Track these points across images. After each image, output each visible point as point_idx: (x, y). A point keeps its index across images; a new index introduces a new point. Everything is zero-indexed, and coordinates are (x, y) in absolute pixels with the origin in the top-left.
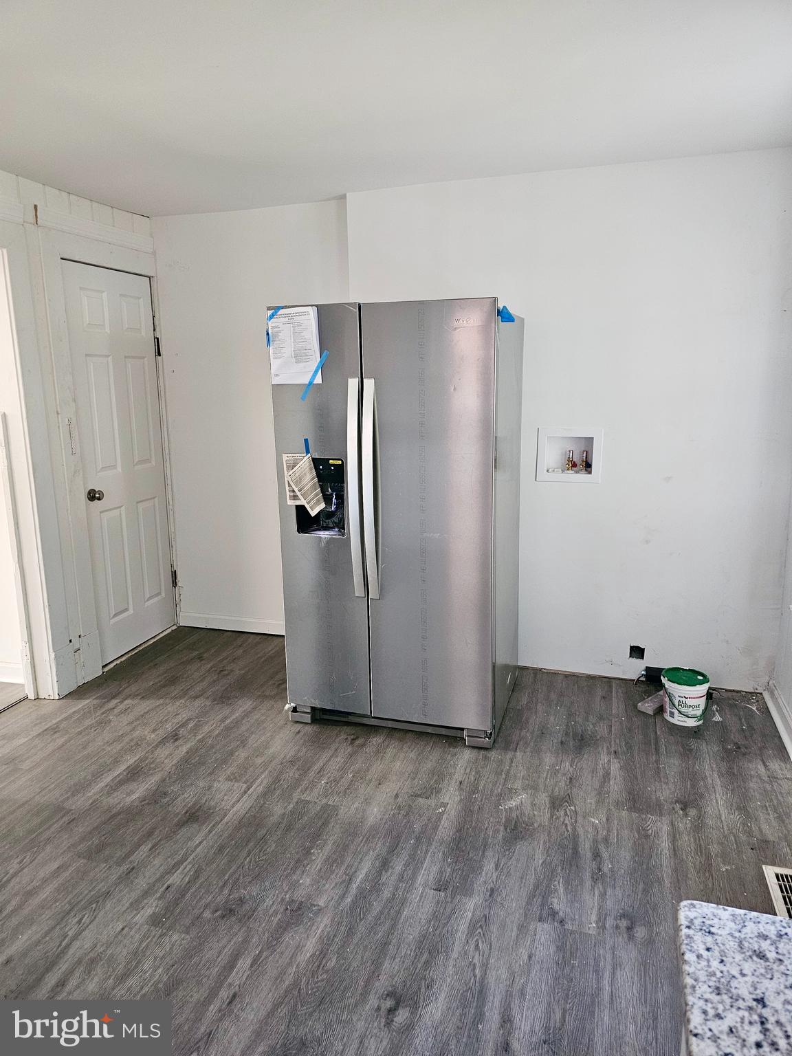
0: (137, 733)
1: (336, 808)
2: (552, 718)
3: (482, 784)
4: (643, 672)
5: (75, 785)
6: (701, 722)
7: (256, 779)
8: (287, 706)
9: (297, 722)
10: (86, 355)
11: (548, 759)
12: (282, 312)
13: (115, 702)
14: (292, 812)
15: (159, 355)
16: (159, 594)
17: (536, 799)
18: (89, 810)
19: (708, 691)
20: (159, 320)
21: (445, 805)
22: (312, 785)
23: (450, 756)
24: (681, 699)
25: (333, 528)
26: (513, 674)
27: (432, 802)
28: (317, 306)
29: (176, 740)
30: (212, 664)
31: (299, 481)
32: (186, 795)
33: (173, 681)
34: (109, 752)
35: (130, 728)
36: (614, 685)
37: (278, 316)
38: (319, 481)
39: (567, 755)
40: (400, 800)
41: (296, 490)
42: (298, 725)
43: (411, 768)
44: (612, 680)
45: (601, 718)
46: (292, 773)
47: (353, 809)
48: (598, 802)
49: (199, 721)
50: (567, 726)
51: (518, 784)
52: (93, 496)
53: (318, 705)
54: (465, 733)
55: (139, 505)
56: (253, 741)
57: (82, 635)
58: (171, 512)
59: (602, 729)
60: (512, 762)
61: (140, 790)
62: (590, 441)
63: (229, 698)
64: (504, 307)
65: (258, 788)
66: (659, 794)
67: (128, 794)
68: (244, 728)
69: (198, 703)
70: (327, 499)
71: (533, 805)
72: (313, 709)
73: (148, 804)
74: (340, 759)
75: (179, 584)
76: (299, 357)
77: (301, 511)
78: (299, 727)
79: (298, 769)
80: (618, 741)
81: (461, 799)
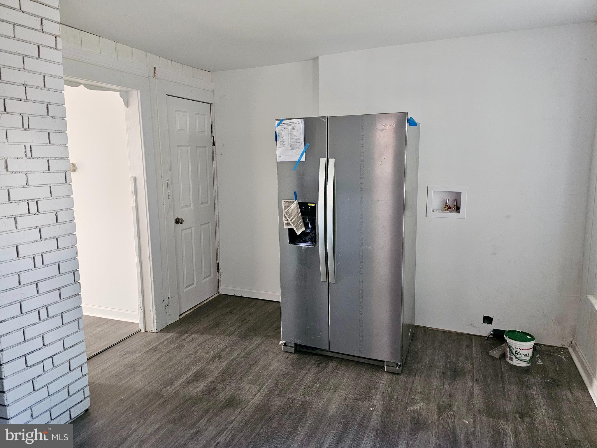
0: (198, 354)
1: (310, 404)
2: (436, 357)
3: (396, 395)
4: (492, 332)
5: (166, 381)
6: (529, 364)
7: (264, 384)
8: (281, 342)
9: (287, 352)
10: (177, 146)
11: (435, 382)
12: (284, 122)
13: (186, 335)
14: (286, 405)
15: (214, 145)
16: (210, 276)
17: (429, 406)
18: (173, 396)
19: (534, 345)
20: (215, 127)
21: (374, 406)
22: (296, 390)
23: (375, 377)
24: (517, 350)
25: (308, 241)
26: (412, 330)
27: (366, 404)
28: (303, 118)
29: (220, 358)
30: (238, 316)
31: (290, 215)
32: (226, 391)
33: (217, 325)
34: (184, 363)
35: (194, 350)
36: (474, 339)
37: (282, 124)
38: (302, 215)
39: (446, 381)
40: (347, 401)
41: (289, 220)
42: (287, 353)
43: (353, 382)
44: (473, 336)
45: (467, 359)
46: (285, 382)
47: (320, 406)
48: (467, 410)
49: (232, 348)
50: (446, 362)
51: (418, 396)
52: (178, 221)
53: (298, 342)
54: (385, 364)
55: (201, 226)
56: (263, 361)
57: (170, 297)
58: (218, 231)
59: (467, 366)
60: (413, 383)
61: (201, 386)
62: (459, 194)
63: (248, 336)
64: (411, 118)
65: (265, 389)
66: (505, 407)
67: (195, 388)
68: (257, 354)
69: (231, 338)
70: (306, 226)
71: (428, 410)
72: (296, 345)
73: (205, 394)
74: (311, 375)
75: (221, 270)
76: (293, 147)
77: (291, 232)
78: (287, 355)
79: (288, 380)
80: (477, 373)
81: (384, 404)
